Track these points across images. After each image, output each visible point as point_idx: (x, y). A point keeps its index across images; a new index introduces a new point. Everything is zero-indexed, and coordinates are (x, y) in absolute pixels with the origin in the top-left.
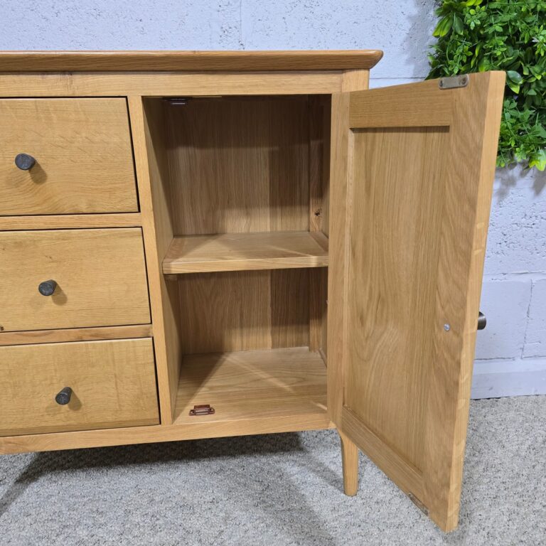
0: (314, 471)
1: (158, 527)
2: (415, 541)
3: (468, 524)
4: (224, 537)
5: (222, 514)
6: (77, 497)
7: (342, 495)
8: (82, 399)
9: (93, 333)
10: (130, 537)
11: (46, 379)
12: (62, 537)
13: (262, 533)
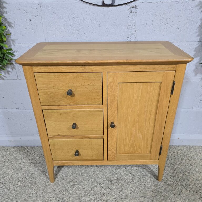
0: (148, 171)
1: (102, 187)
2: (180, 200)
3: (196, 195)
4: (122, 193)
5: (120, 185)
6: (76, 174)
7: (157, 181)
8: (81, 154)
9: (86, 137)
10: (94, 190)
11: (71, 148)
12: (75, 188)
13: (133, 192)
